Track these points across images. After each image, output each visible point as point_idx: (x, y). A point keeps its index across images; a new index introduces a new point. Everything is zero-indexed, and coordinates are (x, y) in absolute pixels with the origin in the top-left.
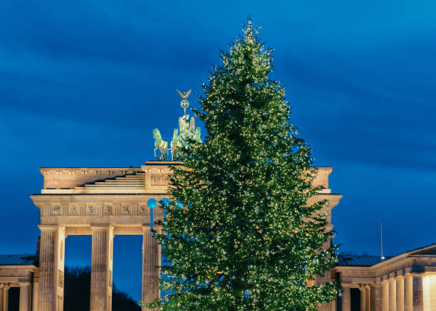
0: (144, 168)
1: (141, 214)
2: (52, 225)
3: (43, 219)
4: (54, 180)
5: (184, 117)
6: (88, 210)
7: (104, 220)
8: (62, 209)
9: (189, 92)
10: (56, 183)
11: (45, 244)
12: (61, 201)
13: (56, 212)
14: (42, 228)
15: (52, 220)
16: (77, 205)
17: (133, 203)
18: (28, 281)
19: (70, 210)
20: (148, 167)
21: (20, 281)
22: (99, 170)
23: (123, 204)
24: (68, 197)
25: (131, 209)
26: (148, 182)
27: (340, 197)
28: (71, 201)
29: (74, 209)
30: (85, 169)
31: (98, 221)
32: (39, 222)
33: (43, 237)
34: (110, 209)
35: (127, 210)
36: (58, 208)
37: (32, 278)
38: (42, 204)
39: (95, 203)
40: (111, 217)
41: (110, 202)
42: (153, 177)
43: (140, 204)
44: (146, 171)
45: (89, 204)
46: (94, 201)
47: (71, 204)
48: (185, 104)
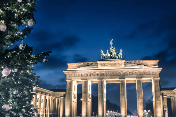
0: (98, 62)
1: (97, 76)
2: (70, 80)
3: (67, 78)
4: (71, 67)
5: (111, 47)
6: (81, 75)
7: (86, 78)
8: (73, 75)
9: (112, 40)
10: (72, 67)
11: (68, 85)
12: (72, 72)
13: (71, 76)
14: (67, 81)
15: (70, 78)
16: (77, 73)
17: (94, 72)
18: (63, 97)
19: (75, 75)
20: (99, 61)
21: (61, 96)
22: (84, 63)
23: (91, 73)
24: (74, 71)
25: (94, 74)
26: (99, 66)
27: (161, 68)
28: (75, 72)
29: (76, 75)
30: (80, 63)
31: (84, 78)
32: (66, 79)
33: (67, 83)
34: (87, 74)
35: (93, 75)
36: (72, 75)
37: (64, 96)
38: (67, 73)
39: (83, 73)
40: (88, 77)
41: (87, 72)
42: (101, 64)
43: (97, 73)
44: (98, 63)
45: (81, 73)
46: (83, 72)
47: (75, 73)
48: (111, 43)
